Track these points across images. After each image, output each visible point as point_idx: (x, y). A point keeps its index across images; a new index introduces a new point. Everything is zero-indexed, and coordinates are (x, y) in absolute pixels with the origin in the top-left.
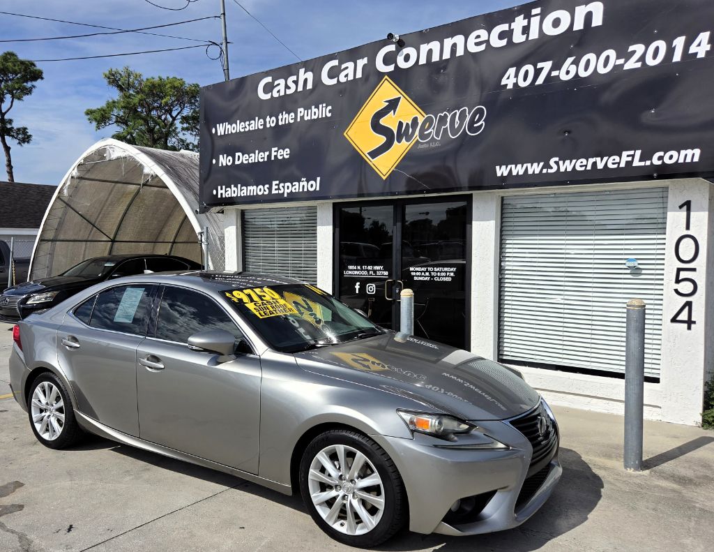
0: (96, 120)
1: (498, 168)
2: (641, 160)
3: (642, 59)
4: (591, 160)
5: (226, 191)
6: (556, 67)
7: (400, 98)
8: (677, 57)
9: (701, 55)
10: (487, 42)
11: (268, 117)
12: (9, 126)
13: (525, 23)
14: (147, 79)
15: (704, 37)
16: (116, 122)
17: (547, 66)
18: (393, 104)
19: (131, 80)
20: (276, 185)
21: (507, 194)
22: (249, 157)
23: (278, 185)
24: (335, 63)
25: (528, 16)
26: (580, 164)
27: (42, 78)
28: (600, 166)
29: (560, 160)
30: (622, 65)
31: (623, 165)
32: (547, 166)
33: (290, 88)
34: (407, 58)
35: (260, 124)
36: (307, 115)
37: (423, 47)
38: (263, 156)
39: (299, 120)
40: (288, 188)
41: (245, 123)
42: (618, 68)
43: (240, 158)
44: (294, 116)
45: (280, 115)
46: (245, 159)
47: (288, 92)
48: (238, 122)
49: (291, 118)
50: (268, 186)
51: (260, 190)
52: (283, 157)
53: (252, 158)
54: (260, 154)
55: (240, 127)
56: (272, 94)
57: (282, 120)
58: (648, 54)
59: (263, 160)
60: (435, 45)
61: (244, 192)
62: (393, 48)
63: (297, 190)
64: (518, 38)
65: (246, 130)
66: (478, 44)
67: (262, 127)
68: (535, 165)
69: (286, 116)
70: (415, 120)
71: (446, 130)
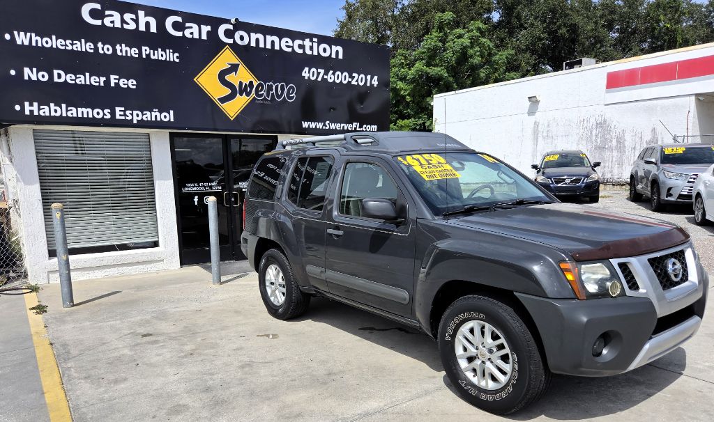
1: (303, 122)
2: (360, 127)
3: (357, 81)
4: (342, 125)
5: (39, 109)
6: (326, 73)
7: (239, 65)
8: (368, 84)
9: (375, 86)
10: (293, 47)
11: (100, 43)
13: (311, 44)
15: (376, 78)
17: (322, 71)
18: (234, 68)
20: (120, 111)
22: (76, 78)
23: (124, 111)
24: (179, 19)
25: (311, 41)
26: (338, 126)
28: (346, 129)
29: (330, 123)
30: (351, 82)
31: (353, 129)
32: (325, 125)
33: (128, 24)
34: (242, 38)
35: (89, 47)
36: (154, 55)
37: (252, 34)
38: (97, 80)
39: (144, 56)
40: (138, 115)
41: (65, 41)
42: (349, 82)
43: (60, 76)
44: (137, 52)
45: (118, 45)
46: (70, 78)
47: (125, 26)
48: (54, 37)
49: (134, 52)
50: (109, 111)
51: (98, 113)
52: (128, 86)
53: (81, 80)
54: (93, 78)
55: (58, 43)
56: (103, 22)
57: (121, 51)
58: (359, 80)
59: (97, 84)
60: (260, 37)
61: (73, 112)
62: (231, 27)
63: (149, 119)
64: (308, 52)
65: (67, 48)
66: (287, 46)
67: (92, 51)
68: (320, 124)
69: (124, 48)
70: (251, 83)
71: (272, 94)
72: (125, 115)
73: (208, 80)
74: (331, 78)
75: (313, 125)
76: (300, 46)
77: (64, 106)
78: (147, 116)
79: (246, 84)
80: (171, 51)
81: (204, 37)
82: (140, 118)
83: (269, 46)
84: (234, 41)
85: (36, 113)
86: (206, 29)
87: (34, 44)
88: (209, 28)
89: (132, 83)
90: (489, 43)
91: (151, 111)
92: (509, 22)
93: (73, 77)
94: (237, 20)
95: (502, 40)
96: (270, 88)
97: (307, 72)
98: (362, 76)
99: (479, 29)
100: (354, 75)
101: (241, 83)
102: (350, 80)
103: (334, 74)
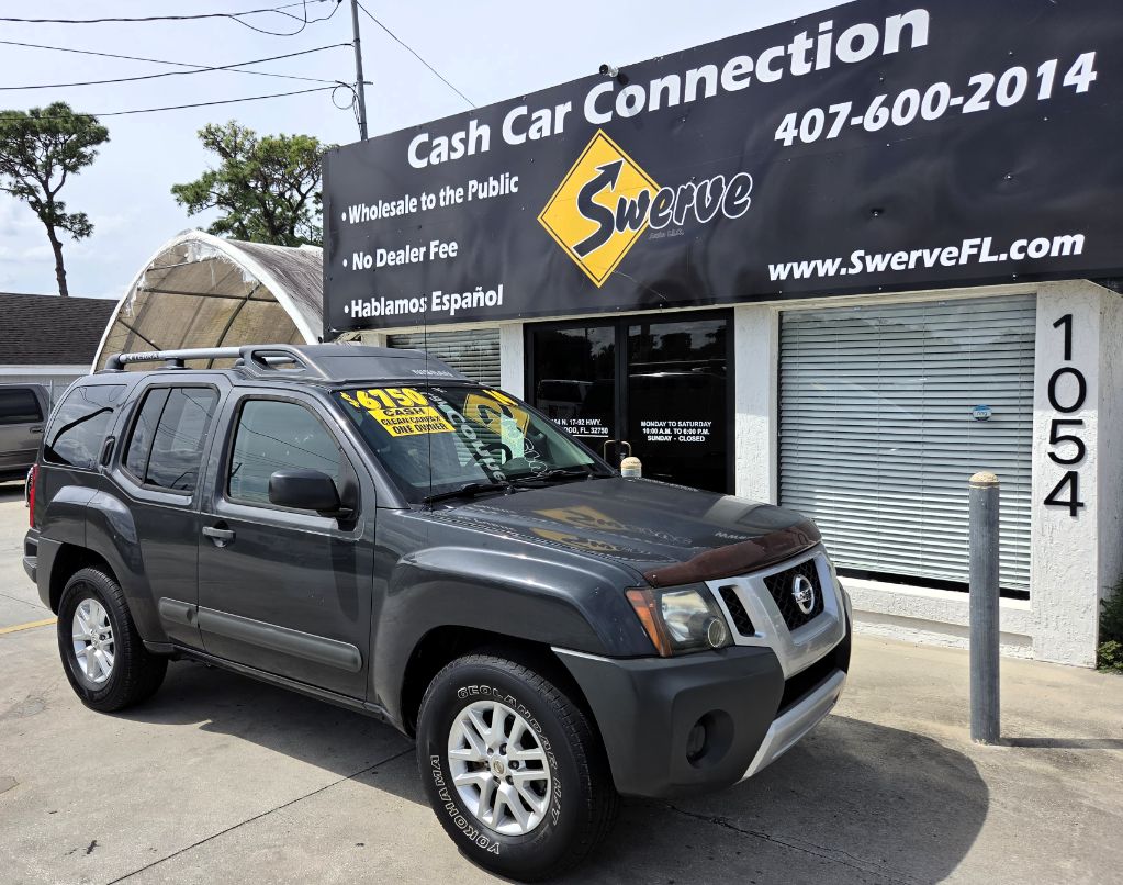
0: (188, 201)
1: (771, 267)
3: (991, 96)
5: (363, 309)
6: (859, 110)
7: (620, 163)
8: (1045, 92)
9: (1083, 88)
11: (424, 195)
12: (59, 212)
14: (264, 139)
15: (1087, 59)
16: (219, 203)
17: (844, 109)
18: (610, 173)
19: (238, 140)
20: (437, 297)
21: (787, 308)
22: (397, 256)
23: (441, 297)
25: (814, 34)
26: (899, 260)
27: (108, 140)
28: (929, 262)
29: (866, 254)
30: (960, 107)
31: (963, 260)
32: (847, 263)
33: (456, 150)
34: (631, 101)
35: (412, 205)
36: (483, 191)
37: (654, 84)
38: (417, 253)
39: (470, 198)
40: (456, 301)
41: (390, 205)
42: (953, 111)
44: (462, 193)
45: (442, 191)
46: (391, 258)
47: (453, 156)
48: (380, 203)
49: (458, 196)
50: (426, 299)
51: (414, 306)
52: (448, 254)
53: (402, 257)
54: (413, 251)
55: (384, 210)
56: (429, 161)
57: (445, 199)
58: (1000, 89)
59: (417, 260)
60: (672, 81)
61: (390, 308)
62: (610, 87)
63: (469, 306)
64: (799, 68)
65: (391, 214)
66: (739, 78)
67: (415, 210)
68: (829, 262)
69: (450, 192)
70: (644, 196)
71: (691, 210)
72: (442, 304)
74: (876, 119)
75: (803, 270)
76: (774, 65)
77: (383, 299)
78: (468, 301)
79: (633, 202)
80: (507, 175)
81: (559, 129)
82: (458, 307)
83: (690, 96)
84: (615, 115)
85: (360, 316)
86: (563, 110)
87: (363, 220)
88: (568, 107)
89: (450, 249)
93: (394, 256)
94: (621, 66)
96: (686, 197)
97: (792, 125)
98: (1015, 71)
100: (974, 80)
102: (958, 100)
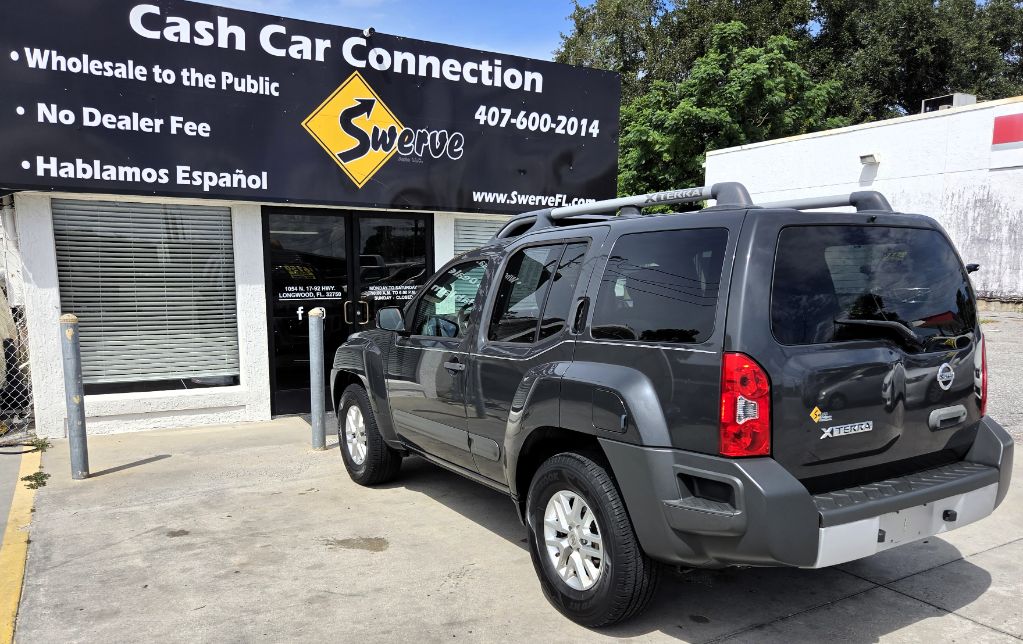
1: (474, 193)
2: (567, 202)
3: (565, 128)
4: (539, 198)
5: (59, 168)
6: (514, 115)
7: (373, 101)
8: (583, 134)
9: (595, 136)
10: (461, 74)
11: (157, 67)
13: (490, 69)
15: (596, 123)
17: (508, 112)
18: (366, 106)
20: (184, 171)
22: (118, 120)
23: (190, 173)
24: (282, 30)
25: (492, 64)
26: (532, 200)
28: (544, 203)
29: (518, 194)
30: (554, 129)
31: (557, 204)
32: (509, 198)
33: (201, 37)
34: (380, 59)
35: (139, 73)
37: (397, 54)
38: (150, 123)
39: (224, 87)
40: (211, 179)
41: (103, 63)
42: (552, 130)
43: (94, 117)
44: (214, 80)
45: (185, 70)
46: (107, 120)
47: (197, 41)
48: (85, 57)
49: (208, 81)
50: (167, 171)
51: (149, 175)
52: (197, 133)
53: (126, 123)
54: (144, 120)
55: (91, 66)
56: (162, 35)
57: (189, 78)
58: (568, 125)
59: (150, 130)
60: (410, 57)
61: (111, 173)
62: (363, 42)
63: (229, 185)
64: (486, 81)
65: (105, 74)
66: (453, 73)
67: (144, 79)
68: (502, 195)
69: (194, 74)
70: (392, 130)
71: (426, 148)
72: (191, 178)
73: (324, 126)
74: (522, 123)
75: (490, 197)
76: (474, 73)
77: (97, 163)
78: (226, 180)
79: (384, 132)
80: (267, 79)
81: (320, 57)
82: (214, 184)
83: (423, 72)
84: (368, 64)
85: (54, 174)
86: (323, 45)
88: (328, 43)
89: (204, 130)
90: (799, 69)
91: (232, 173)
92: (836, 38)
93: (114, 119)
94: (372, 30)
95: (823, 66)
96: (422, 138)
97: (484, 113)
98: (574, 119)
99: (783, 47)
100: (560, 118)
101: (376, 130)
102: (553, 126)
103: (527, 116)
